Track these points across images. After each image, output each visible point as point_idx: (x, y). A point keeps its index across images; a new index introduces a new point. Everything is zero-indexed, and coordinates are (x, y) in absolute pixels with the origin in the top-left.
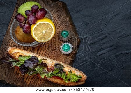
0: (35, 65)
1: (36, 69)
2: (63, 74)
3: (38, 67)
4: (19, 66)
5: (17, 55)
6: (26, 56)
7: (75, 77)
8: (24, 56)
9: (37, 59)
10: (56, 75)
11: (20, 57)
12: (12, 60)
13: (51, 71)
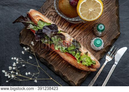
0: (53, 33)
1: (53, 38)
2: (78, 53)
3: (56, 37)
4: (35, 30)
5: (38, 18)
6: (46, 23)
7: (89, 61)
8: (44, 22)
9: (57, 29)
10: (70, 52)
11: (40, 21)
12: (30, 22)
13: (66, 46)
